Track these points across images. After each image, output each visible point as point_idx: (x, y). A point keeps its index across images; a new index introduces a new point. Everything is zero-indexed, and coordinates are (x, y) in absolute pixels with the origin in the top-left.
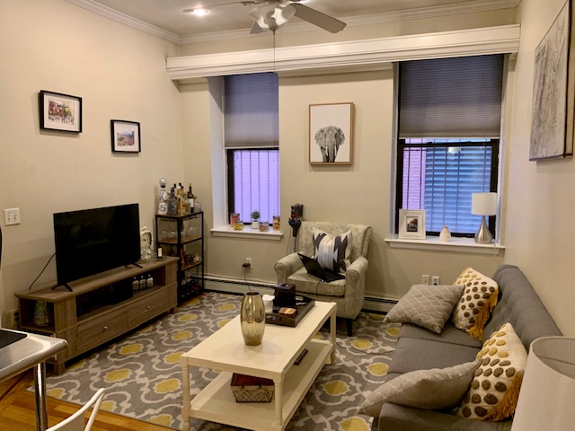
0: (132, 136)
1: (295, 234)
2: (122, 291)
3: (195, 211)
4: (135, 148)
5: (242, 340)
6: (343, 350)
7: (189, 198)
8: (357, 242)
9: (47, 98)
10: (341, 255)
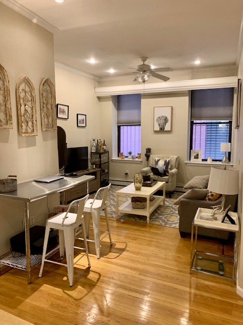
0: (83, 120)
1: (148, 160)
3: (106, 151)
4: (84, 125)
6: (167, 202)
7: (104, 145)
8: (173, 163)
9: (59, 106)
10: (167, 167)
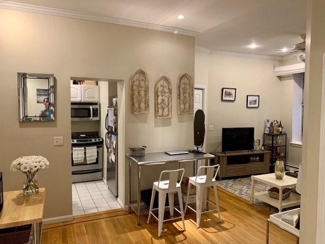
0: (255, 101)
2: (246, 160)
3: (282, 133)
4: (257, 105)
5: (275, 177)
7: (279, 127)
9: (224, 90)
